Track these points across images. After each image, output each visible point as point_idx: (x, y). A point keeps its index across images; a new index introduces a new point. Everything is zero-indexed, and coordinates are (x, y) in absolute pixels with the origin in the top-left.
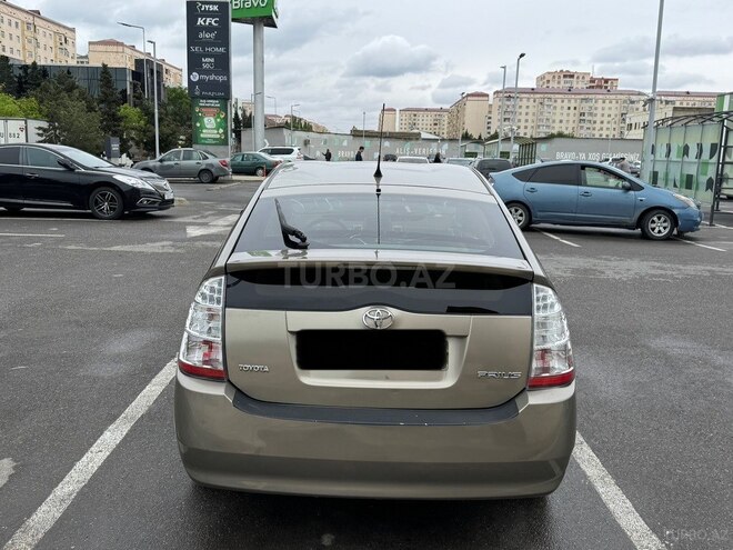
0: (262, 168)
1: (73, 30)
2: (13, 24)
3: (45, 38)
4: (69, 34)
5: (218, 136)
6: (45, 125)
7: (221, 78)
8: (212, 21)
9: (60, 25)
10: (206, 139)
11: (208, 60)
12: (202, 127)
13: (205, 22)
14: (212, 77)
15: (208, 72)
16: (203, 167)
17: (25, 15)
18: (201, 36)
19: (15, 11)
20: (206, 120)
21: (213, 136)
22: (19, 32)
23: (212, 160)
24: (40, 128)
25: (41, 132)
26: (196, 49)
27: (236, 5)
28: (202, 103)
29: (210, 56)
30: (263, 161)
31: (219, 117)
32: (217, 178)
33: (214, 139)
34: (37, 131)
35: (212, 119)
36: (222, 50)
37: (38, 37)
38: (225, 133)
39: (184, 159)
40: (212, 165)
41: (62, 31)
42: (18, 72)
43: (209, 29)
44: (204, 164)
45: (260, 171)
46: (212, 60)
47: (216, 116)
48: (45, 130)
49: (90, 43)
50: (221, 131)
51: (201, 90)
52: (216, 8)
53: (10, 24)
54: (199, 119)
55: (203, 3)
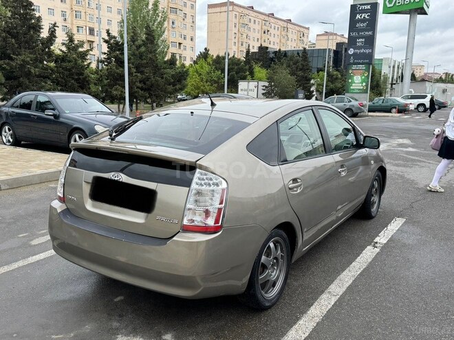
0: (395, 108)
1: (308, 29)
2: (276, 28)
3: (293, 35)
4: (306, 31)
5: (362, 88)
6: (267, 84)
7: (367, 51)
8: (366, 16)
9: (301, 26)
10: (353, 89)
11: (361, 40)
12: (353, 82)
13: (361, 16)
14: (362, 51)
15: (360, 48)
16: (348, 107)
17: (283, 23)
18: (358, 25)
19: (278, 21)
20: (355, 78)
21: (358, 88)
22: (279, 33)
23: (354, 103)
24: (263, 86)
25: (264, 88)
26: (354, 34)
27: (399, 3)
28: (354, 67)
29: (362, 38)
30: (398, 103)
31: (364, 75)
32: (358, 113)
33: (359, 90)
34: (262, 88)
35: (359, 77)
36: (370, 33)
37: (288, 34)
38: (367, 86)
39: (336, 102)
40: (353, 106)
41: (302, 30)
42: (272, 55)
43: (363, 21)
44: (348, 105)
45: (394, 110)
46: (363, 40)
47: (362, 75)
48: (266, 87)
49: (317, 35)
50: (364, 84)
51: (354, 59)
52: (369, 7)
53: (275, 29)
54: (351, 77)
55: (361, 5)
